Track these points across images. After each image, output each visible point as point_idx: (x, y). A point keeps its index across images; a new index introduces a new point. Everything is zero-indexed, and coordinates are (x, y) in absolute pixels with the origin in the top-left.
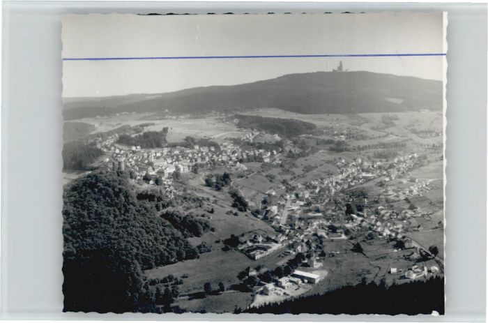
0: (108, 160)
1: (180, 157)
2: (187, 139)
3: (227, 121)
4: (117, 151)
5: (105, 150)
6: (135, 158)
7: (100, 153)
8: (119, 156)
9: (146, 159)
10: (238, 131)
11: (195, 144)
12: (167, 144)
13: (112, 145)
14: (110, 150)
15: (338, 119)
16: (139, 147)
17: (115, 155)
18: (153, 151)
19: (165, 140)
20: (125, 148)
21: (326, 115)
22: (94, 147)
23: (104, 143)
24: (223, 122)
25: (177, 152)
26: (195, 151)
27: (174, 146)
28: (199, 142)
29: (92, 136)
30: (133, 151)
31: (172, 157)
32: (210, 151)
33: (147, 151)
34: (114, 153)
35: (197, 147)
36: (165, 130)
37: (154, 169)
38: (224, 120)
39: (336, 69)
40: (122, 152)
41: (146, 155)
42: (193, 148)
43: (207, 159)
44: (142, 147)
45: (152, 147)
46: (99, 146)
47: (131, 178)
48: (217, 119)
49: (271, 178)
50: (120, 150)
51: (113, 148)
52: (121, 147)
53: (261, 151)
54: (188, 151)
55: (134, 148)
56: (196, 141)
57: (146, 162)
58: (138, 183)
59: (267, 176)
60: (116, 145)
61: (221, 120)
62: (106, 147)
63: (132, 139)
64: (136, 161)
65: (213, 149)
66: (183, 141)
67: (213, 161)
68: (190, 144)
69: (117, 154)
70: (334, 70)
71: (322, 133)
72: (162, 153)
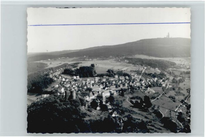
0: (57, 86)
1: (107, 83)
2: (109, 71)
3: (121, 61)
4: (64, 80)
5: (55, 79)
6: (77, 85)
7: (51, 81)
8: (65, 83)
9: (84, 86)
10: (134, 66)
11: (115, 74)
12: (96, 75)
13: (60, 75)
14: (59, 79)
15: (180, 60)
16: (78, 77)
17: (62, 82)
18: (88, 80)
19: (95, 72)
20: (69, 77)
21: (172, 58)
22: (48, 77)
23: (54, 74)
24: (119, 62)
25: (104, 80)
26: (116, 79)
27: (101, 76)
28: (117, 73)
29: (46, 70)
30: (75, 80)
31: (102, 83)
32: (126, 79)
33: (84, 79)
34: (62, 81)
35: (116, 76)
36: (93, 65)
37: (93, 94)
38: (119, 60)
39: (166, 37)
40: (67, 80)
41: (84, 82)
42: (114, 77)
43: (126, 85)
44: (80, 77)
45: (87, 77)
46: (51, 76)
47: (82, 105)
48: (115, 60)
49: (173, 99)
50: (66, 79)
51: (60, 77)
52: (66, 77)
53: (156, 79)
54: (112, 79)
55: (75, 77)
56: (115, 73)
57: (85, 87)
58: (89, 110)
59: (170, 97)
60: (63, 75)
61: (118, 61)
62: (56, 77)
63: (72, 71)
64: (78, 87)
65: (127, 78)
66: (107, 73)
67: (131, 86)
68: (112, 75)
69: (64, 82)
70: (165, 37)
71: (181, 68)
72: (95, 81)
